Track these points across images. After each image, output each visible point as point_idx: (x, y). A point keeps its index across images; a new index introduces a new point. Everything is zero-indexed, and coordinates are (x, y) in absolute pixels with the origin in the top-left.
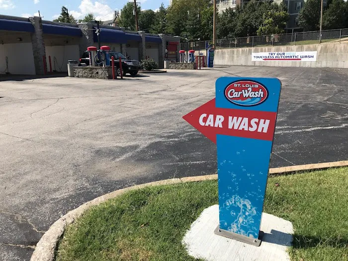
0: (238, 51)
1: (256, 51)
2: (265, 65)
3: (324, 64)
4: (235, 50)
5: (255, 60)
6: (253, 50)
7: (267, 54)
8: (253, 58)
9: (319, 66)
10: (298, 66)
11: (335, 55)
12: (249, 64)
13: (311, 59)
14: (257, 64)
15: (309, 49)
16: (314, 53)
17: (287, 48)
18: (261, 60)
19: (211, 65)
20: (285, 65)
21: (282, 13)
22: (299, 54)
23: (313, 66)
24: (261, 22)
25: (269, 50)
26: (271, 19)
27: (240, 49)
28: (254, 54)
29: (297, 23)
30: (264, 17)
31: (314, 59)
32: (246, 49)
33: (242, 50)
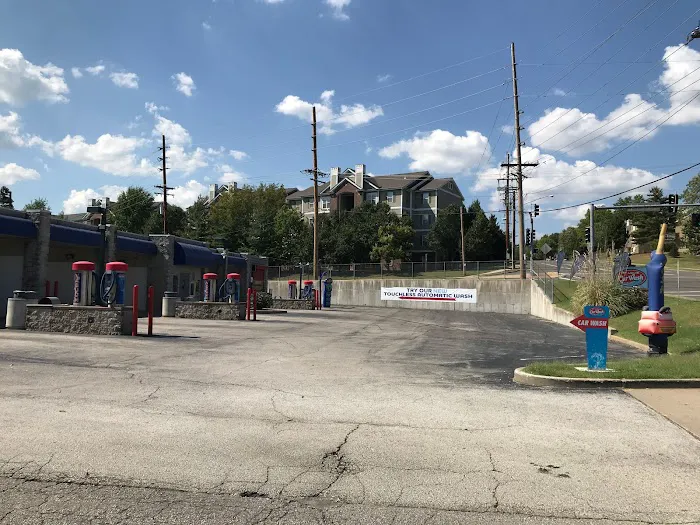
0: (358, 284)
1: (387, 285)
2: (402, 306)
3: (487, 308)
4: (354, 281)
5: (387, 298)
6: (382, 284)
7: (404, 290)
8: (383, 295)
9: (481, 309)
10: (451, 308)
11: (501, 295)
12: (377, 305)
13: (469, 300)
14: (390, 305)
15: (465, 286)
16: (473, 292)
17: (434, 282)
18: (397, 298)
19: (327, 304)
20: (433, 307)
21: (406, 229)
22: (451, 292)
23: (474, 309)
24: (376, 239)
25: (408, 285)
26: (392, 236)
27: (362, 281)
28: (383, 290)
29: (426, 243)
30: (380, 231)
31: (474, 300)
32: (372, 281)
33: (365, 284)
